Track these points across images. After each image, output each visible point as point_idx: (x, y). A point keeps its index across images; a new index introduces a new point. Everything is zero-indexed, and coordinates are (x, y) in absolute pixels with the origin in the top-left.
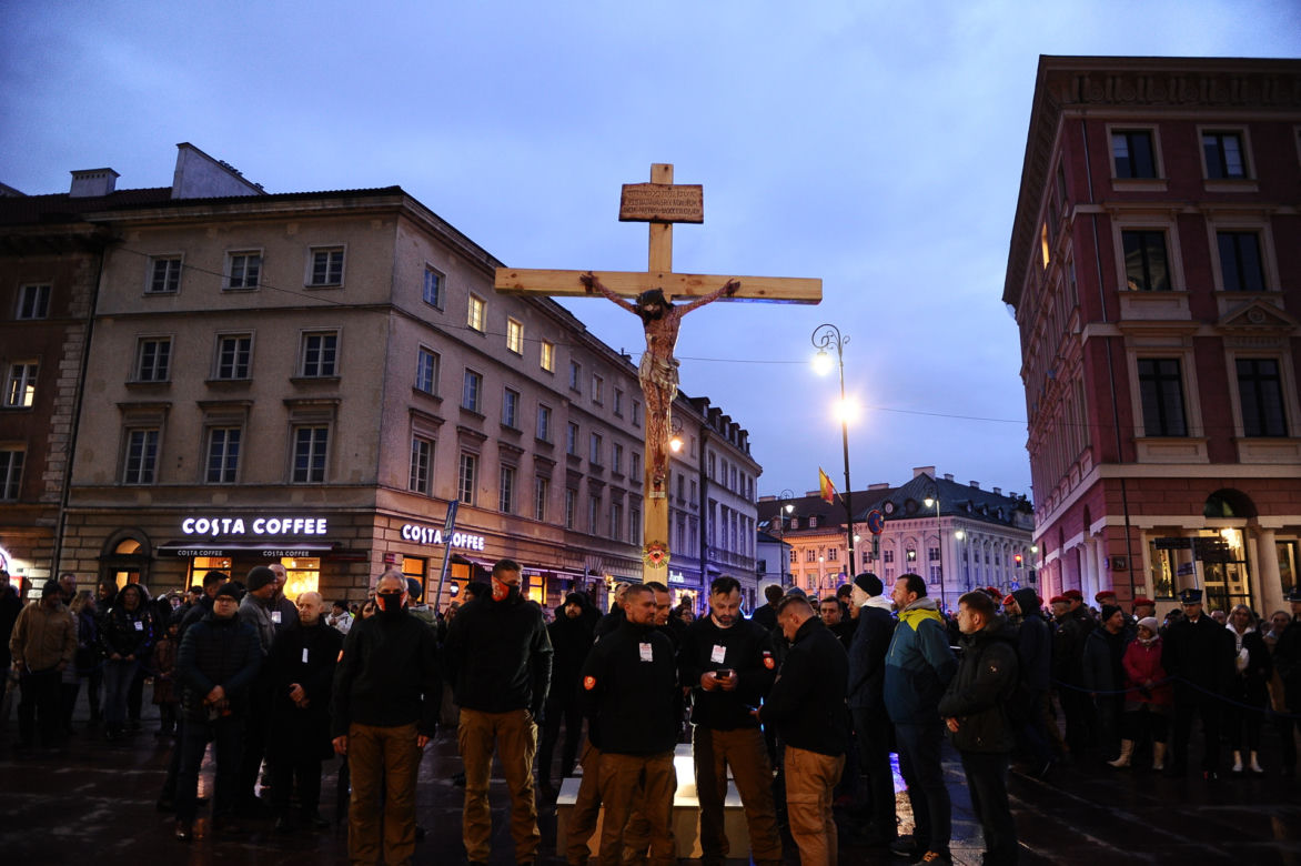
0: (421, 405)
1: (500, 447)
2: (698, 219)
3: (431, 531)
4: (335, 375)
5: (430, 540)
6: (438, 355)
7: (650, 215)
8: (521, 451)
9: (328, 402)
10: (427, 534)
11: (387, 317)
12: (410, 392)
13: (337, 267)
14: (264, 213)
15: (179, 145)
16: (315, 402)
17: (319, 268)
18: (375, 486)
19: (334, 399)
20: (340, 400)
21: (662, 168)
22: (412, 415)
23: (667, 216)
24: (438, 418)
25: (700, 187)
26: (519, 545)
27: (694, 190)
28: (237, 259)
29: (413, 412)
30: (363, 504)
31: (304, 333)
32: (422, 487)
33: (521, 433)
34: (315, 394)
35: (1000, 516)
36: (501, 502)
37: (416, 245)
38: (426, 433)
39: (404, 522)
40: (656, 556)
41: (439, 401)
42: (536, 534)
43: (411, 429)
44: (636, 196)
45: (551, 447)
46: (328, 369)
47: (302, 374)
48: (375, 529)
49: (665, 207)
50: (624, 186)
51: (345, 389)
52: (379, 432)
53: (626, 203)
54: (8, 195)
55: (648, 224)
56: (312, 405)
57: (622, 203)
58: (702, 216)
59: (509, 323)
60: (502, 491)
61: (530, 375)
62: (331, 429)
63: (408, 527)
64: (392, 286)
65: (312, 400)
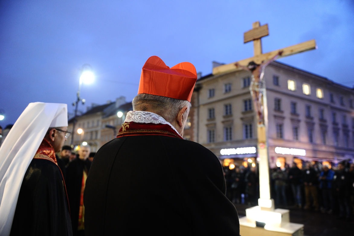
0: (278, 114)
1: (306, 123)
6: (281, 99)
7: (252, 39)
8: (314, 124)
9: (251, 117)
12: (273, 111)
17: (245, 82)
20: (254, 116)
22: (275, 117)
24: (283, 117)
26: (318, 152)
28: (226, 85)
31: (243, 100)
32: (281, 137)
33: (313, 118)
36: (309, 139)
38: (280, 122)
41: (283, 112)
42: (324, 148)
43: (275, 121)
47: (244, 111)
56: (247, 118)
60: (309, 136)
62: (253, 124)
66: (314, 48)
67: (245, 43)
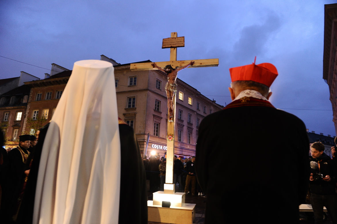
0: (156, 114)
1: (178, 125)
2: (183, 46)
3: (159, 146)
4: (135, 107)
5: (159, 148)
6: (160, 101)
7: (170, 46)
8: (184, 126)
9: (133, 114)
10: (158, 146)
11: (147, 92)
12: (153, 111)
13: (135, 81)
14: (118, 69)
15: (101, 55)
16: (130, 114)
17: (131, 81)
18: (144, 134)
19: (135, 113)
20: (136, 113)
21: (174, 33)
22: (154, 116)
23: (174, 46)
24: (161, 117)
25: (184, 37)
26: (184, 150)
27: (182, 38)
29: (154, 115)
30: (142, 139)
31: (128, 97)
32: (157, 135)
33: (183, 121)
34: (130, 112)
35: (330, 143)
36: (178, 139)
37: (154, 74)
38: (157, 121)
39: (152, 144)
40: (170, 138)
41: (161, 113)
42: (188, 147)
43: (154, 120)
44: (166, 41)
45: (192, 124)
46: (134, 106)
47: (127, 107)
48: (145, 145)
49: (174, 43)
50: (163, 39)
51: (138, 110)
52: (146, 121)
53: (164, 43)
54: (67, 71)
55: (170, 48)
56: (130, 115)
57: (163, 44)
58: (184, 45)
59: (179, 93)
60: (178, 136)
61: (185, 106)
62: (134, 120)
63: (153, 145)
64: (148, 84)
65: (129, 113)
66: (217, 65)
67: (163, 48)
